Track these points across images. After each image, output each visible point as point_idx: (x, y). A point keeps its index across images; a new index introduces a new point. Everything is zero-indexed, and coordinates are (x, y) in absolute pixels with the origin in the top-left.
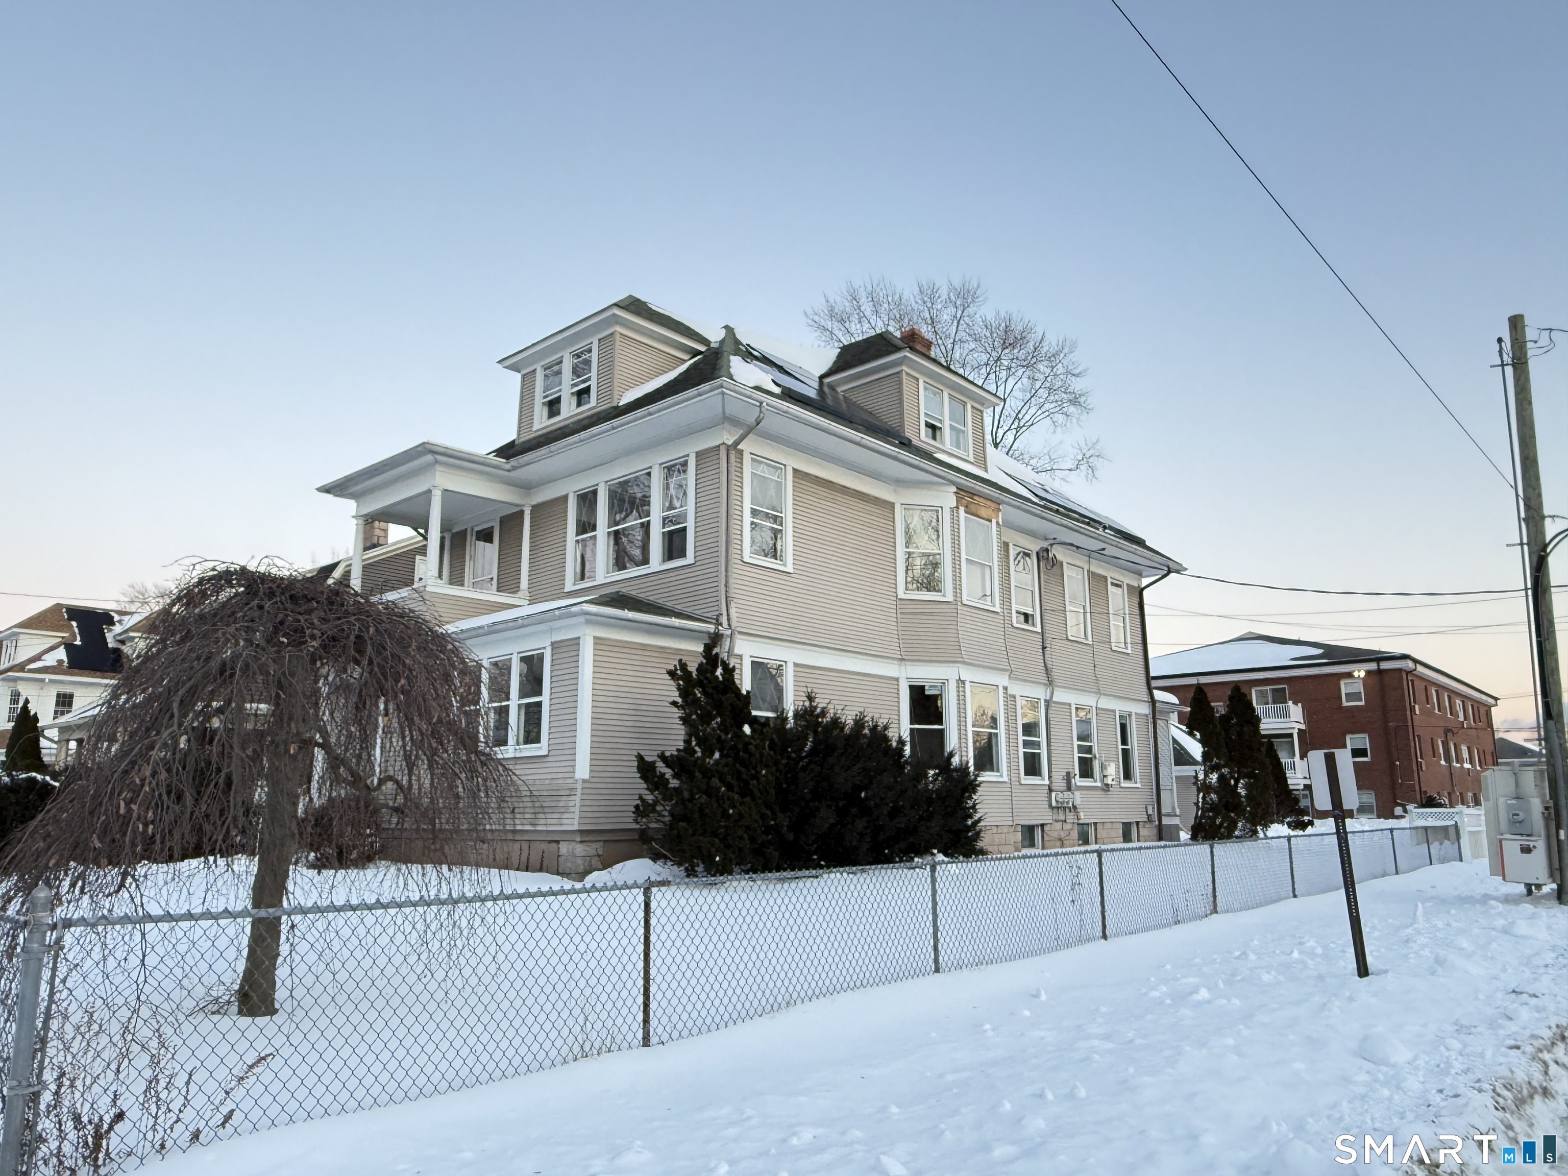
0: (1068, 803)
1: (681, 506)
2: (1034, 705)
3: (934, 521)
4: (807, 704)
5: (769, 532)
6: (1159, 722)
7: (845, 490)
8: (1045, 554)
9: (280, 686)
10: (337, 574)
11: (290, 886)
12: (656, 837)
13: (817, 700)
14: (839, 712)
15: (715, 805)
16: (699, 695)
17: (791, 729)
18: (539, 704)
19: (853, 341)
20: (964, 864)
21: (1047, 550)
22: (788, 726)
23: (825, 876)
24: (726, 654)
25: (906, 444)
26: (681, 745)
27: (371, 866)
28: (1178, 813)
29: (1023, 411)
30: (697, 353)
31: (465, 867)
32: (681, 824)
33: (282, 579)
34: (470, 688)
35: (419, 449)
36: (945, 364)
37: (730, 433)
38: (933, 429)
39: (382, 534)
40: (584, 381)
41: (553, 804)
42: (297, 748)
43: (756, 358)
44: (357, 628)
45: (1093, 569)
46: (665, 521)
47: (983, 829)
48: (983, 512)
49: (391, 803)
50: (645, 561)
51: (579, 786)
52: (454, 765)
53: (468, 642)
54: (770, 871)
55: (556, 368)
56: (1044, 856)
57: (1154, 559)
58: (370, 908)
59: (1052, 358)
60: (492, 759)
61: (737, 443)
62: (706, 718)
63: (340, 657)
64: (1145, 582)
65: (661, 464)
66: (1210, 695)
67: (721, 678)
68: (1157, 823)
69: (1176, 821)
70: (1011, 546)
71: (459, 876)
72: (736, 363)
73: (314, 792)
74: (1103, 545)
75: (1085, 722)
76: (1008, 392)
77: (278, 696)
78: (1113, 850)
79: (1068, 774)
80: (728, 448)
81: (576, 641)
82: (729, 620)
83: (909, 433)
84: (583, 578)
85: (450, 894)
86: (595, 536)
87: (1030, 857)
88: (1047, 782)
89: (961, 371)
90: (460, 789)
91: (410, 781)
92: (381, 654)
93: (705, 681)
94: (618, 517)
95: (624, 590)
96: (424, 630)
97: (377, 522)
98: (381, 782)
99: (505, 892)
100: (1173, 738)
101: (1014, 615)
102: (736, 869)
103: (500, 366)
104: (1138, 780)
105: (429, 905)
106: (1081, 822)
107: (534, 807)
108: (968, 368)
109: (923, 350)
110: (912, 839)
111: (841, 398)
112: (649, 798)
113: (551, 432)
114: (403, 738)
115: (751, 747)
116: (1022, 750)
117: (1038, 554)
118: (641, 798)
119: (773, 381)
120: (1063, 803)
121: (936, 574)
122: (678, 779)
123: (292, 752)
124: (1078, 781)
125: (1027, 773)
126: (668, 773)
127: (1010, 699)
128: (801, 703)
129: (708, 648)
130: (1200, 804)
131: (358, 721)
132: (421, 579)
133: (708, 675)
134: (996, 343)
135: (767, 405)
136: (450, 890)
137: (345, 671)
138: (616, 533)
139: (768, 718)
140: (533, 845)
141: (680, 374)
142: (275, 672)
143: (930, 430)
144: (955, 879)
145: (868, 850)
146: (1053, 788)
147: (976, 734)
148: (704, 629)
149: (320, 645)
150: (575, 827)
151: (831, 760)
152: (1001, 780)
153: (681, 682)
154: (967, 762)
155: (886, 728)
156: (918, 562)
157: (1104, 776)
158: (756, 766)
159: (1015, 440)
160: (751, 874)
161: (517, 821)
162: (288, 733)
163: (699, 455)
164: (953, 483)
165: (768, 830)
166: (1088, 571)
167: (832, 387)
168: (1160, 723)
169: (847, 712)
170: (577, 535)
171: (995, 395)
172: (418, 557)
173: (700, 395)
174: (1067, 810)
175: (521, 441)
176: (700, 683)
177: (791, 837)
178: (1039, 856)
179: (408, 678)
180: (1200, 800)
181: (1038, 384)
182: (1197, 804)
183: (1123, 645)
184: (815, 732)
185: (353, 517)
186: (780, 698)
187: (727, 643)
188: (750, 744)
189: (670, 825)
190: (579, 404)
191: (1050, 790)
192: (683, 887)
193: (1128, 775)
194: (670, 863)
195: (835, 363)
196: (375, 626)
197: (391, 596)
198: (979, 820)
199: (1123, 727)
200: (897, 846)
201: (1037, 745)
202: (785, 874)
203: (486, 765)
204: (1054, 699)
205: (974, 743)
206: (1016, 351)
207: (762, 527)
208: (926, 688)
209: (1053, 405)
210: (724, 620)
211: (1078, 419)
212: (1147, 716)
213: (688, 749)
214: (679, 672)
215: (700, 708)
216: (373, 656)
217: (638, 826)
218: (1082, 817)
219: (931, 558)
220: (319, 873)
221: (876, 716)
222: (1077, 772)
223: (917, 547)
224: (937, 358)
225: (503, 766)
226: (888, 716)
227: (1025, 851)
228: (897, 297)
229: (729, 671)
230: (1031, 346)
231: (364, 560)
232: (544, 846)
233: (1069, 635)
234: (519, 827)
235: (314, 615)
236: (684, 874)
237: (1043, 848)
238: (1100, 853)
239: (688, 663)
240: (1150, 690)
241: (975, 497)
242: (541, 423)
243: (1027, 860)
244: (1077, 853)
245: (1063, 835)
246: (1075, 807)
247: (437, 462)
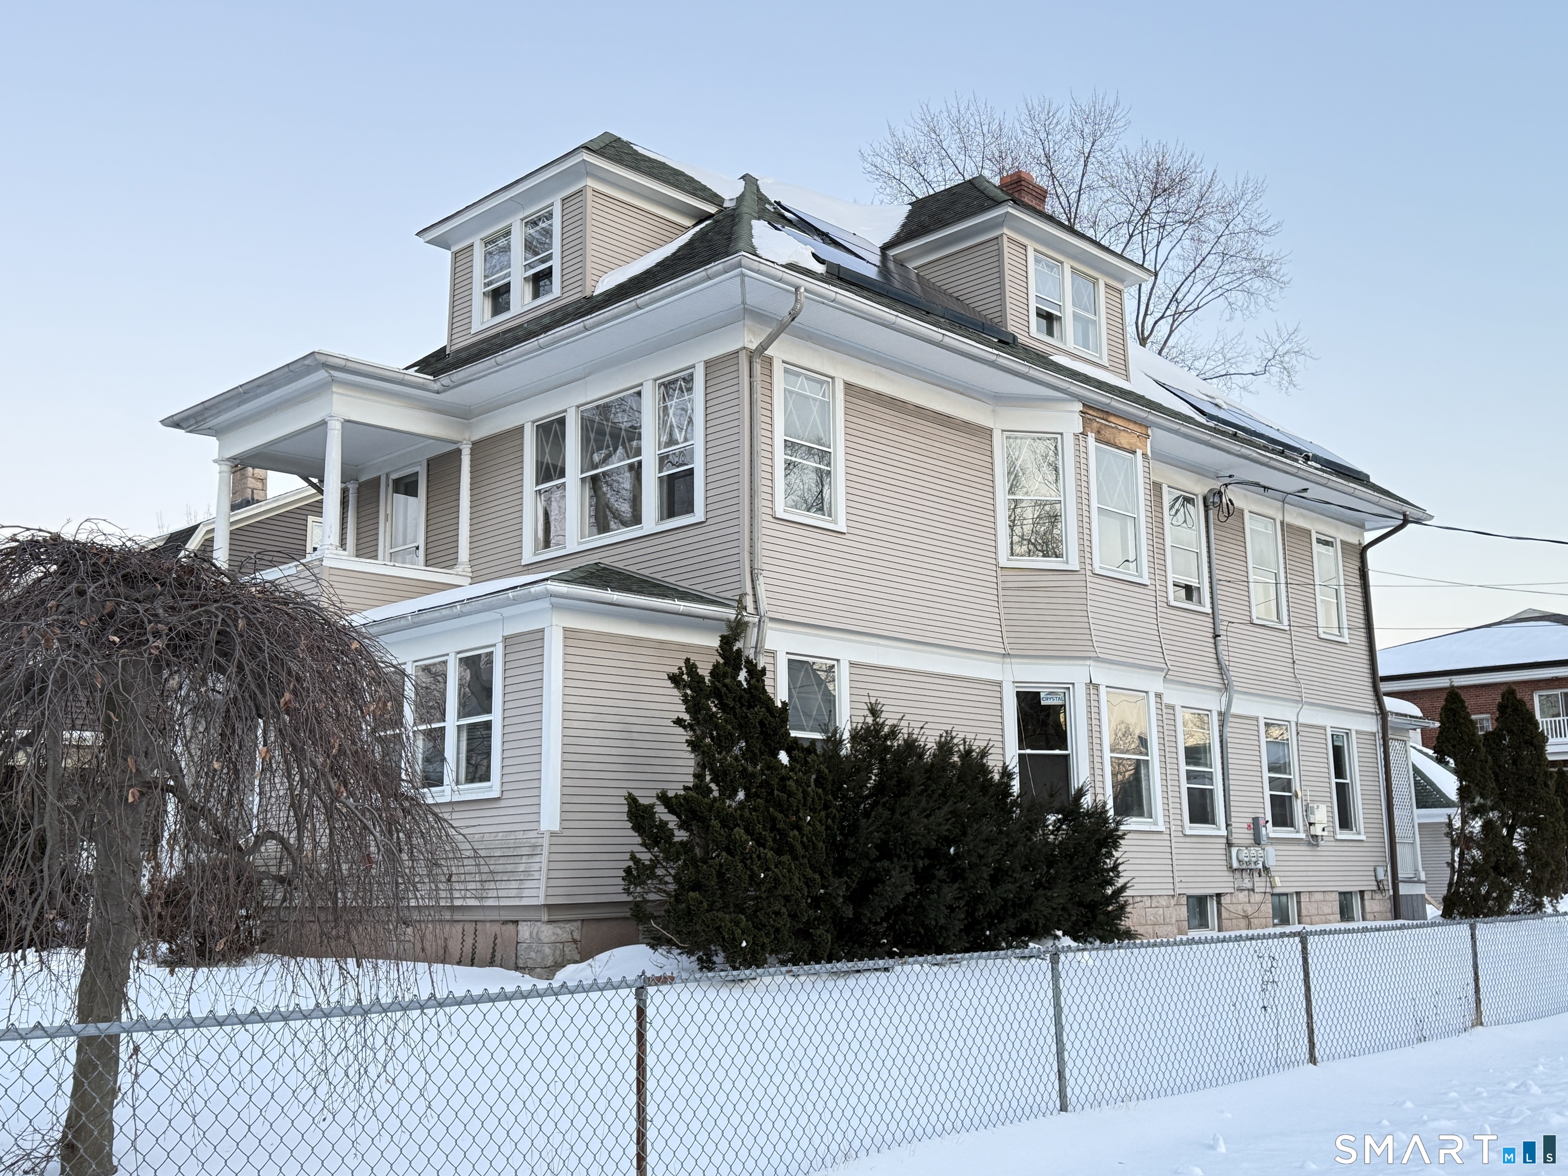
0: (1256, 863)
1: (686, 440)
2: (1202, 717)
3: (1051, 453)
4: (870, 720)
5: (814, 476)
6: (1392, 744)
7: (919, 412)
8: (1217, 500)
9: (111, 704)
10: (194, 544)
11: (131, 992)
12: (656, 914)
13: (883, 715)
14: (916, 731)
15: (740, 866)
16: (714, 709)
17: (847, 757)
18: (488, 725)
19: (931, 192)
20: (1101, 953)
21: (1220, 494)
22: (843, 752)
23: (898, 969)
24: (752, 651)
25: (1007, 343)
26: (690, 781)
27: (248, 961)
28: (1423, 878)
29: (1184, 289)
30: (702, 217)
31: (380, 962)
32: (691, 894)
33: (111, 551)
34: (385, 705)
35: (307, 362)
36: (1067, 223)
37: (754, 334)
38: (1049, 319)
39: (259, 485)
40: (543, 261)
41: (509, 868)
42: (137, 794)
43: (790, 222)
44: (219, 620)
45: (1288, 519)
46: (663, 460)
47: (1131, 901)
48: (1124, 439)
49: (273, 869)
50: (637, 519)
51: (546, 842)
52: (363, 814)
53: (383, 640)
54: (818, 962)
55: (502, 243)
56: (1218, 940)
57: (1382, 502)
58: (243, 1022)
59: (1225, 208)
60: (419, 804)
61: (763, 347)
62: (724, 742)
63: (196, 661)
64: (1369, 537)
65: (656, 380)
66: (1470, 702)
67: (745, 684)
68: (1391, 892)
69: (1421, 890)
70: (1165, 489)
71: (372, 974)
72: (760, 230)
73: (164, 857)
74: (1306, 485)
75: (1276, 744)
76: (1161, 259)
77: (108, 720)
78: (1323, 932)
79: (1256, 820)
80: (752, 355)
81: (538, 636)
82: (755, 602)
83: (1013, 326)
84: (547, 544)
85: (359, 1000)
86: (564, 484)
87: (1200, 942)
88: (1224, 832)
89: (1090, 233)
90: (373, 849)
91: (299, 838)
92: (254, 657)
93: (724, 690)
94: (596, 458)
95: (606, 561)
96: (316, 621)
97: (250, 469)
98: (260, 840)
99: (438, 996)
100: (1414, 766)
101: (1171, 588)
102: (771, 959)
103: (420, 240)
104: (1362, 831)
105: (327, 1015)
106: (1277, 891)
107: (480, 873)
108: (1101, 228)
109: (1033, 203)
110: (1025, 916)
111: (914, 278)
112: (645, 857)
113: (497, 335)
114: (289, 777)
115: (790, 783)
116: (1185, 786)
117: (1205, 499)
118: (633, 857)
119: (814, 255)
120: (1249, 863)
121: (1055, 531)
122: (687, 830)
123: (131, 800)
124: (1271, 831)
125: (1193, 820)
126: (672, 821)
127: (1167, 711)
128: (861, 720)
129: (726, 642)
130: (1456, 865)
131: (224, 753)
132: (315, 549)
133: (727, 681)
134: (1142, 189)
135: (806, 290)
136: (359, 994)
137: (204, 680)
138: (594, 479)
139: (813, 741)
140: (479, 926)
141: (680, 249)
142: (103, 685)
143: (1044, 322)
144: (1088, 974)
145: (961, 931)
146: (1234, 841)
147: (1117, 763)
148: (718, 615)
149: (168, 646)
150: (541, 901)
151: (906, 801)
152: (1153, 828)
153: (689, 692)
154: (1104, 806)
155: (984, 753)
156: (1029, 514)
157: (1311, 824)
158: (798, 811)
159: (1171, 332)
160: (790, 967)
161: (457, 894)
162: (124, 772)
163: (708, 364)
164: (1078, 398)
165: (817, 902)
166: (1282, 523)
167: (900, 263)
168: (1394, 745)
169: (927, 732)
170: (537, 484)
171: (1141, 266)
172: (311, 519)
173: (709, 278)
174: (1256, 874)
175: (454, 348)
176: (716, 692)
177: (849, 912)
178: (1212, 941)
179: (295, 692)
180: (1457, 859)
181: (1206, 249)
182: (1451, 865)
183: (1336, 632)
184: (882, 760)
185: (215, 461)
186: (831, 712)
187: (752, 634)
188: (790, 778)
189: (676, 896)
190: (536, 295)
191: (1229, 845)
192: (692, 986)
193: (1345, 822)
194: (676, 951)
195: (904, 226)
196: (246, 617)
197: (270, 574)
198: (1124, 888)
199: (1338, 752)
200: (1004, 925)
201: (1209, 777)
202: (839, 965)
203: (409, 813)
204: (1234, 710)
205: (1114, 775)
206: (1172, 200)
207: (804, 468)
208: (1042, 695)
209: (1228, 280)
210: (749, 602)
211: (1267, 299)
212: (1374, 734)
213: (700, 787)
214: (685, 677)
215: (717, 727)
216: (244, 661)
217: (630, 899)
218: (1279, 884)
219: (1047, 508)
220: (172, 972)
221: (970, 736)
222: (1269, 817)
223: (1027, 493)
224: (1056, 214)
225: (435, 815)
226: (988, 737)
227: (1195, 934)
228: (995, 127)
229: (756, 674)
230: (1195, 190)
231: (232, 523)
232: (496, 928)
233: (1254, 617)
234: (458, 903)
235: (158, 603)
236: (695, 966)
237: (1220, 930)
238: (1303, 938)
239: (698, 664)
240: (1378, 697)
241: (1112, 419)
242: (483, 323)
243: (1194, 947)
244: (1270, 936)
245: (1250, 910)
246: (1266, 869)
247: (334, 380)
